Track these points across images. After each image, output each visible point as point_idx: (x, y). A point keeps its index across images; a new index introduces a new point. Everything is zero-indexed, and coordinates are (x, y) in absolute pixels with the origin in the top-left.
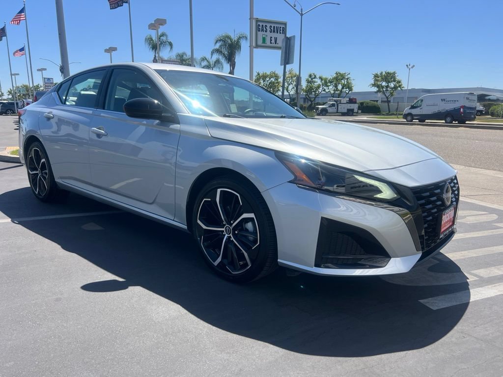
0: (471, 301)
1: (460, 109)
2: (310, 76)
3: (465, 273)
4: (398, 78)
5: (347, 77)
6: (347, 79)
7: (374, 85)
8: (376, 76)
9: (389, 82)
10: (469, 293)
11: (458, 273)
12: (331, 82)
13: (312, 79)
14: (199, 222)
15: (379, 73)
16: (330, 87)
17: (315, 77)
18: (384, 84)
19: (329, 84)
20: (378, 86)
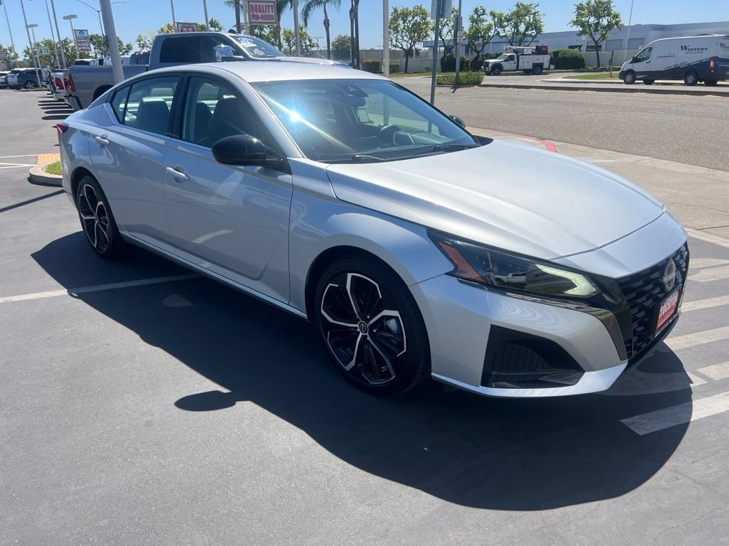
0: (692, 420)
1: (709, 62)
2: (476, 11)
3: (688, 373)
4: (614, 10)
5: (533, 11)
6: (534, 14)
7: (576, 23)
8: (580, 8)
9: (600, 17)
10: (691, 406)
11: (679, 374)
12: (508, 20)
13: (479, 16)
14: (323, 312)
15: (584, 4)
16: (507, 29)
17: (484, 13)
18: (592, 20)
19: (505, 23)
20: (582, 25)
